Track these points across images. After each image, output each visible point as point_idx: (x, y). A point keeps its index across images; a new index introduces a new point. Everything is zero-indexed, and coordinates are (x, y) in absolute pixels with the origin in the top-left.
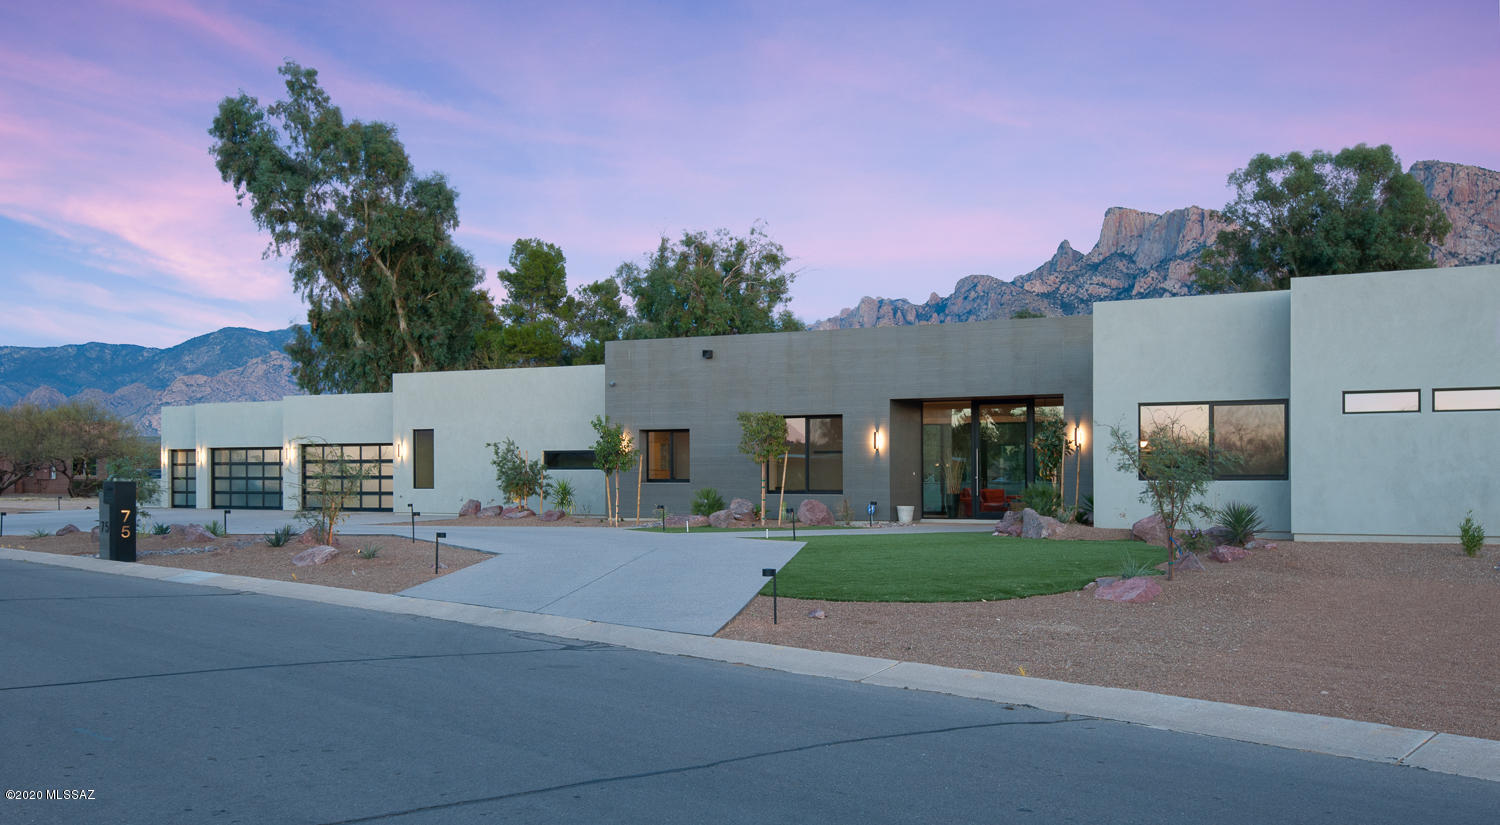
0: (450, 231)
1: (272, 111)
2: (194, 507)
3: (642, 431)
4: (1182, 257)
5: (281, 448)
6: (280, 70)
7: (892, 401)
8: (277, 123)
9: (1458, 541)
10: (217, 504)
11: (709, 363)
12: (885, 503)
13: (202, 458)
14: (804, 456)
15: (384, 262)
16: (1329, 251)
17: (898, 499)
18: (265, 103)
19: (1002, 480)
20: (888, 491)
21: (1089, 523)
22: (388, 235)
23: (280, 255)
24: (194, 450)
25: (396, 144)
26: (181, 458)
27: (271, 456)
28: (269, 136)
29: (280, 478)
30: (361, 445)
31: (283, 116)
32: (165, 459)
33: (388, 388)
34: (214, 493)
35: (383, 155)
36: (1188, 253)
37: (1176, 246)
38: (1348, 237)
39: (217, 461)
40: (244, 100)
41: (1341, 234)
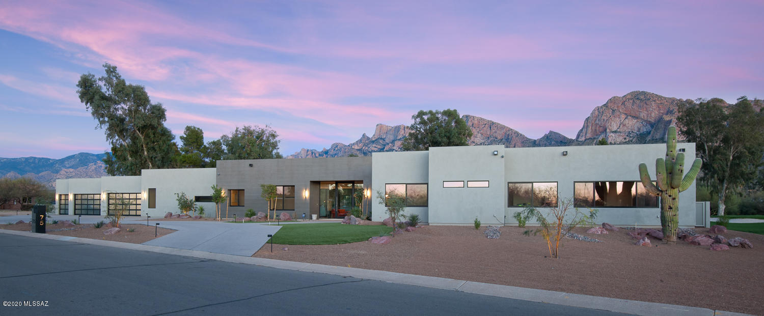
0: (163, 122)
1: (100, 79)
2: (68, 214)
3: (229, 190)
4: (399, 140)
5: (100, 194)
6: (103, 66)
7: (311, 181)
8: (102, 84)
9: (474, 225)
10: (76, 213)
11: (252, 168)
12: (308, 214)
13: (71, 197)
14: (282, 199)
15: (139, 132)
16: (440, 140)
17: (312, 212)
18: (97, 77)
19: (344, 206)
20: (309, 210)
21: (370, 220)
22: (141, 123)
23: (101, 128)
24: (68, 195)
25: (145, 92)
26: (63, 197)
27: (97, 197)
28: (99, 88)
29: (100, 205)
30: (130, 193)
31: (104, 81)
32: (57, 197)
33: (140, 174)
34: (75, 209)
35: (140, 96)
36: (400, 139)
37: (397, 136)
38: (445, 136)
39: (76, 198)
40: (90, 75)
41: (443, 135)
